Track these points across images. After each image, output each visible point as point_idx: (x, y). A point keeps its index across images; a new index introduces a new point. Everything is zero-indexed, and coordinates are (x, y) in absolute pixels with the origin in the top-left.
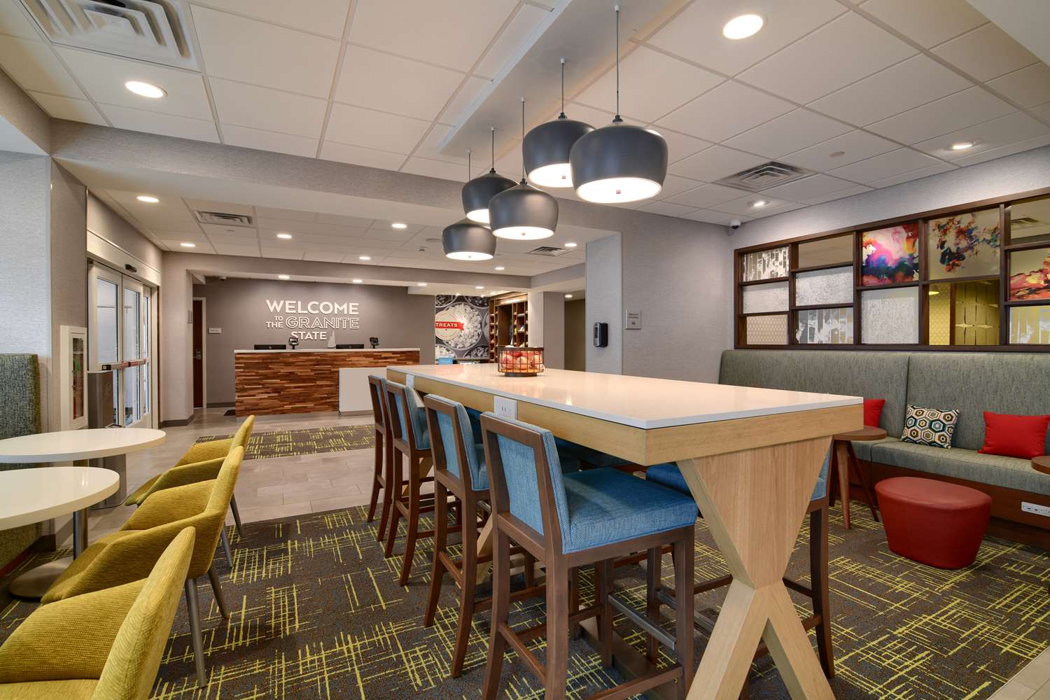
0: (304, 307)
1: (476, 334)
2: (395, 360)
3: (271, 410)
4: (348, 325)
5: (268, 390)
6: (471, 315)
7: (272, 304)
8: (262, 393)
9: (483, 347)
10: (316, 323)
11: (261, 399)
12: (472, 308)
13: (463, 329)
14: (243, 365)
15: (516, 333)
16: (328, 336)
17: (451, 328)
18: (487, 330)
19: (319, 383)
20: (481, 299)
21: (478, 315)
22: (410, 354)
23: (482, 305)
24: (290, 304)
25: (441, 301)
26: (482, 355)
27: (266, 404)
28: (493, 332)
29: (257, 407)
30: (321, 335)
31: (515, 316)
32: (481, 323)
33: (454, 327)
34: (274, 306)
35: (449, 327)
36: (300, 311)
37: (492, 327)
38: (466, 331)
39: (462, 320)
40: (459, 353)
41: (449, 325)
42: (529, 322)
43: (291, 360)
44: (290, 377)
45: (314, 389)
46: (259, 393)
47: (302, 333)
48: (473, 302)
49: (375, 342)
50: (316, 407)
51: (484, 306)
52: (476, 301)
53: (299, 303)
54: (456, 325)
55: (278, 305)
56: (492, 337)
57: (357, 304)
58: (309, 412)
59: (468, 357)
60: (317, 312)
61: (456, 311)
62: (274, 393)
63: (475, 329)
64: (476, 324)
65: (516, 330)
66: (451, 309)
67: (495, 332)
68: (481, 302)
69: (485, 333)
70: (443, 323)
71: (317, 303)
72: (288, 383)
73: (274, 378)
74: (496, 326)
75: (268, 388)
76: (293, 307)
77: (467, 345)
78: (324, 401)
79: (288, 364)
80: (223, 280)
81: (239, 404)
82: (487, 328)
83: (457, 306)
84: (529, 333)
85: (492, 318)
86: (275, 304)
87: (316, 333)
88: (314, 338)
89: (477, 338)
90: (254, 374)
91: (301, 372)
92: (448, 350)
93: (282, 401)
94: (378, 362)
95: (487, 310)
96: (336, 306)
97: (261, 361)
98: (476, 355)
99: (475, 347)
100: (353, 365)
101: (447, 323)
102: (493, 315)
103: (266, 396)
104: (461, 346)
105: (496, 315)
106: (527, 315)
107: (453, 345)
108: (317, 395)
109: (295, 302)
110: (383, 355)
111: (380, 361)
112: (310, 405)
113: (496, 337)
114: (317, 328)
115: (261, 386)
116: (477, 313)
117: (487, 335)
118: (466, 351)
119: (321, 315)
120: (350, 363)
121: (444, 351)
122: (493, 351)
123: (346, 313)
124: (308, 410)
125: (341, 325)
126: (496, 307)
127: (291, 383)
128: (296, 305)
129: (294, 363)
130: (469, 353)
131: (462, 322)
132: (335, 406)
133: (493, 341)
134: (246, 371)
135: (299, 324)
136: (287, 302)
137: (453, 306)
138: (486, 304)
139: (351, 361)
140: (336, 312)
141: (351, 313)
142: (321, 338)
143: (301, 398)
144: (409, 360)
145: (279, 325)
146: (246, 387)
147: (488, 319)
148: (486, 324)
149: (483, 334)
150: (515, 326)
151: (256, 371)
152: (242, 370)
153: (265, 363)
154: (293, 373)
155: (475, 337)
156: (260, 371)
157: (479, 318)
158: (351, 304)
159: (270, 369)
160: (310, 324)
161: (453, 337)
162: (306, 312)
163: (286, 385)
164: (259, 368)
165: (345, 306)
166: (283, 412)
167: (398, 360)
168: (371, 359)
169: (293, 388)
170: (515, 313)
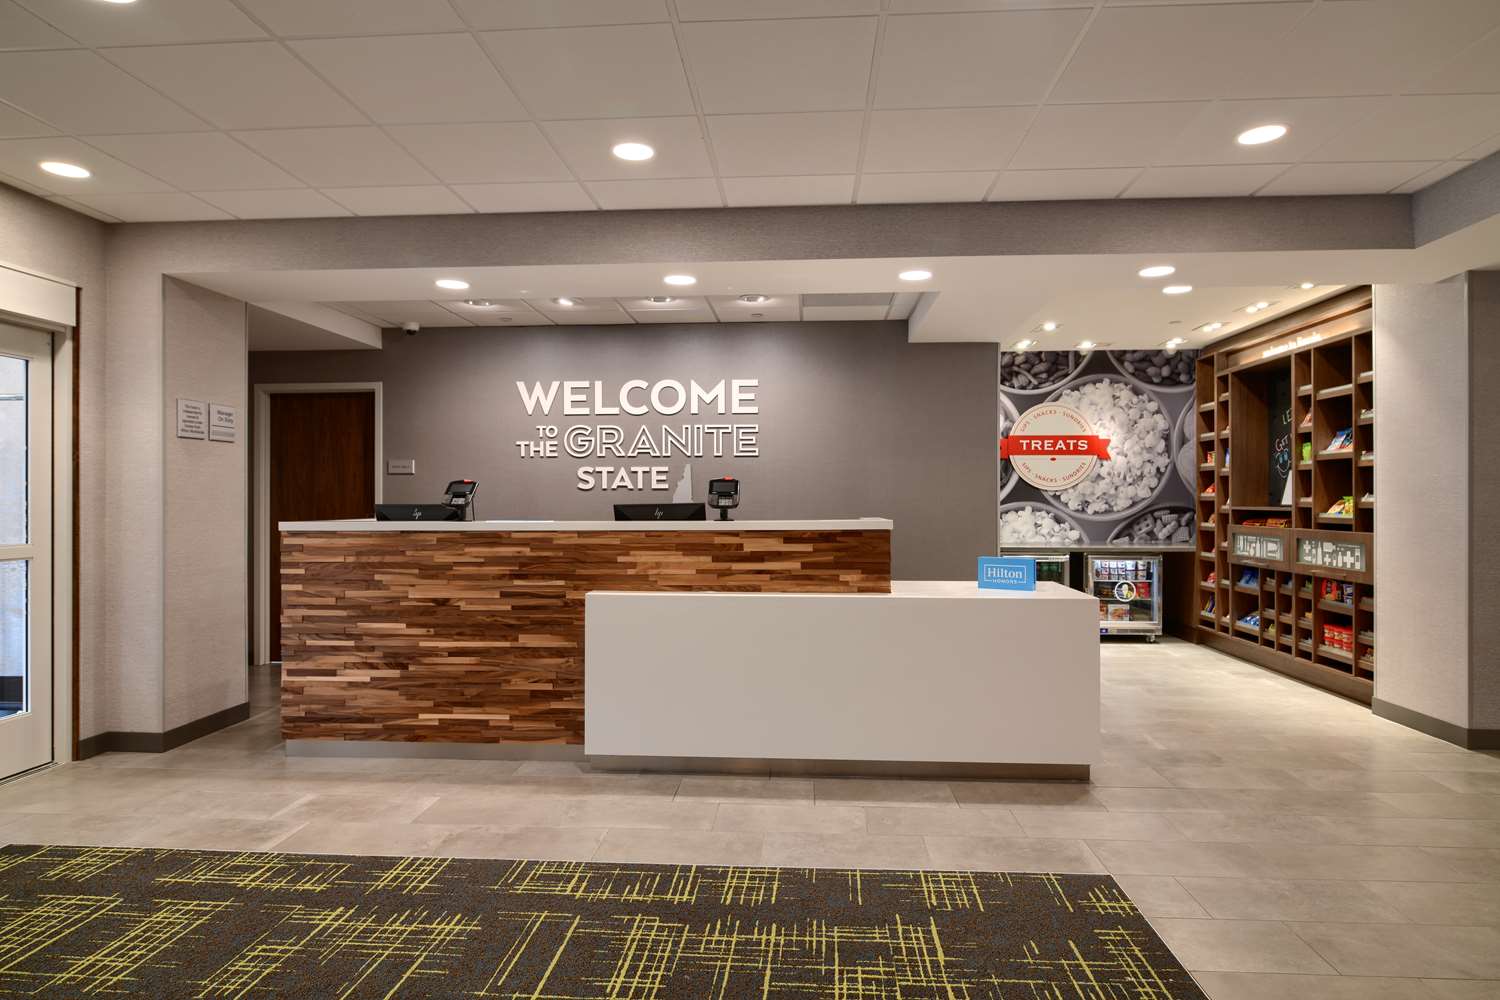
0: (611, 398)
1: (1150, 469)
2: (794, 565)
3: (380, 726)
4: (728, 446)
5: (373, 657)
6: (1134, 413)
7: (530, 391)
8: (356, 666)
9: (1173, 510)
10: (644, 440)
11: (351, 684)
12: (1136, 392)
13: (1107, 458)
14: (302, 571)
15: (1308, 461)
16: (674, 477)
17: (1068, 452)
18: (1187, 461)
19: (527, 640)
20: (1168, 361)
21: (1158, 412)
22: (852, 541)
23: (1172, 380)
24: (575, 390)
25: (1035, 376)
26: (1169, 537)
27: (362, 703)
28: (1211, 463)
29: (335, 712)
30: (655, 477)
31: (1305, 401)
32: (1167, 438)
33: (1076, 452)
34: (535, 397)
35: (1061, 452)
36: (599, 409)
37: (1206, 447)
38: (1117, 461)
39: (1105, 428)
40: (1096, 530)
41: (1061, 445)
42: (1380, 415)
43: (441, 558)
44: (437, 616)
45: (511, 659)
46: (346, 666)
47: (605, 470)
48: (1140, 373)
49: (727, 495)
50: (515, 724)
51: (1179, 383)
52: (1151, 371)
53: (598, 385)
54: (1083, 445)
55: (546, 396)
56: (1207, 478)
57: (754, 382)
58: (495, 740)
59: (1123, 544)
60: (643, 409)
61: (1086, 400)
62: (389, 666)
63: (1147, 456)
64: (1149, 440)
65: (1307, 450)
66: (1069, 399)
67: (1222, 464)
68: (1165, 371)
69: (1180, 467)
70: (1042, 438)
71: (644, 384)
72: (427, 637)
73: (388, 616)
74: (1224, 442)
75: (372, 649)
76: (583, 397)
77: (1121, 503)
78: (542, 707)
79: (430, 572)
80: (410, 332)
81: (290, 697)
82: (1190, 451)
83: (1089, 388)
84: (1380, 459)
85: (1207, 419)
86: (538, 389)
87: (640, 470)
88: (635, 482)
89: (1154, 482)
90: (331, 601)
91: (470, 601)
92: (1058, 520)
93: (412, 697)
94: (729, 573)
95: (1191, 392)
96: (696, 389)
97: (351, 559)
98: (1151, 534)
99: (1149, 512)
100: (643, 581)
101: (1056, 439)
102: (1212, 405)
103: (364, 676)
104: (1101, 506)
105: (1224, 405)
106: (1366, 389)
107: (1074, 505)
108: (520, 684)
109: (586, 384)
110: (750, 546)
111: (736, 566)
112: (498, 717)
113: (1224, 480)
114: (643, 456)
115: (351, 643)
116: (1153, 406)
117: (1188, 472)
118: (1117, 522)
119: (654, 418)
120: (631, 572)
121: (1047, 522)
122: (1211, 524)
123: (721, 409)
124: (491, 734)
125: (708, 446)
126: (1224, 380)
127: (437, 635)
128: (590, 391)
129: (449, 567)
130: (1128, 527)
131: (1102, 435)
132: (573, 727)
133: (1210, 494)
134: (311, 590)
135: (598, 443)
136: (568, 385)
137: (1076, 388)
138: (1183, 378)
139: (633, 565)
140: (694, 409)
141: (736, 408)
142: (655, 485)
143: (471, 691)
144: (849, 567)
145: (546, 449)
146: (309, 642)
147: (1191, 422)
148: (1183, 441)
149: (1175, 471)
150: (1305, 438)
151: (337, 591)
152: (299, 587)
153: (363, 566)
154: (444, 602)
155: (1145, 481)
156: (350, 593)
157: (1161, 422)
158: (736, 384)
159: (378, 585)
160: (625, 445)
161: (1073, 481)
162: (616, 410)
163: (422, 644)
164: (349, 583)
165: (720, 389)
166: (415, 735)
167: (804, 566)
168: (705, 561)
169: (449, 655)
170: (1307, 389)
